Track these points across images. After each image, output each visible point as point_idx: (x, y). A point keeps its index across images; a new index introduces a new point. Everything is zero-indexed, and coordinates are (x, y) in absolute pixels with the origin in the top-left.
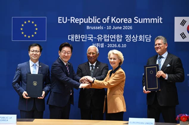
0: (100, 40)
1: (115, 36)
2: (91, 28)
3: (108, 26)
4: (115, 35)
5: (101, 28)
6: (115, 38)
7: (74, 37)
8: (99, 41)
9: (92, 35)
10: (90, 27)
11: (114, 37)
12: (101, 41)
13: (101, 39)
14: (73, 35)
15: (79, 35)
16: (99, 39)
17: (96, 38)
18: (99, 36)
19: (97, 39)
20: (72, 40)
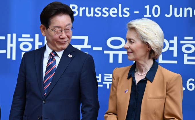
0: (116, 56)
1: (175, 41)
2: (84, 12)
3: (147, 7)
4: (176, 38)
5: (123, 13)
6: (175, 49)
7: (18, 43)
8: (111, 61)
9: (86, 38)
10: (81, 9)
11: (171, 45)
12: (120, 61)
13: (120, 53)
14: (14, 35)
15: (37, 36)
16: (111, 53)
17: (100, 49)
18: (113, 43)
19: (106, 52)
20: (9, 57)
